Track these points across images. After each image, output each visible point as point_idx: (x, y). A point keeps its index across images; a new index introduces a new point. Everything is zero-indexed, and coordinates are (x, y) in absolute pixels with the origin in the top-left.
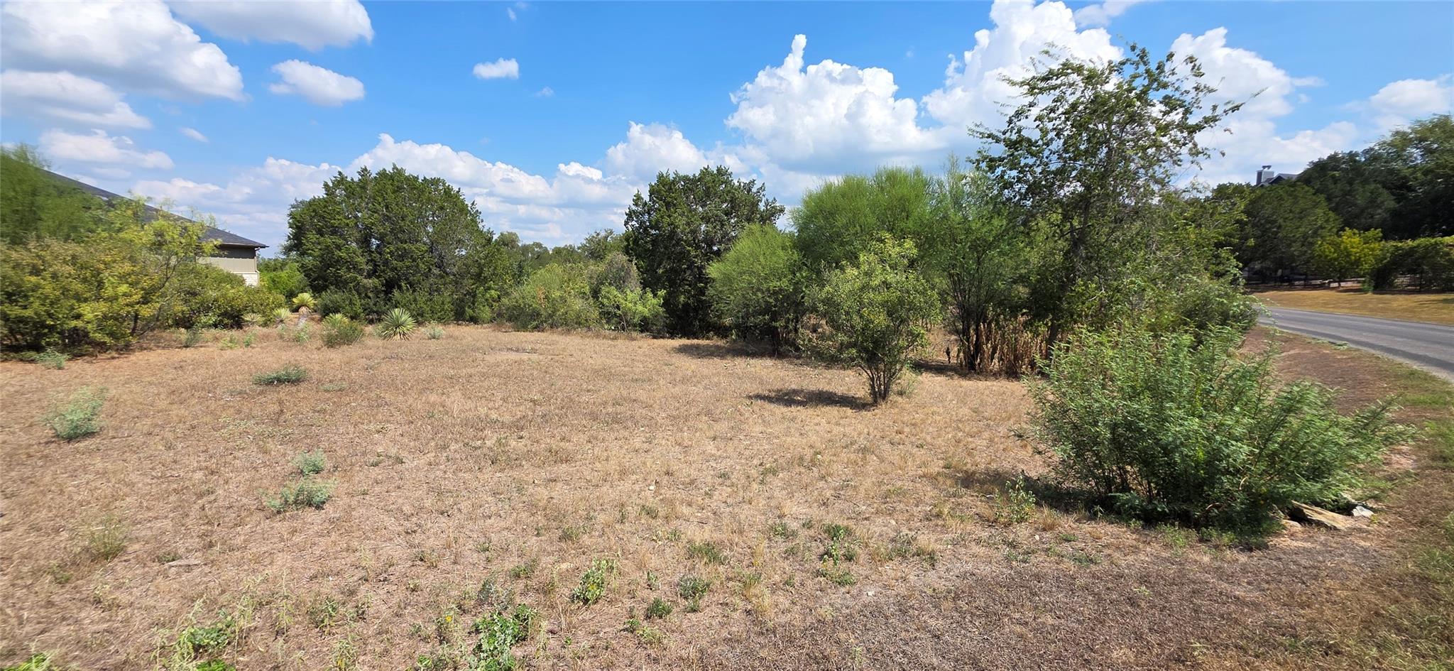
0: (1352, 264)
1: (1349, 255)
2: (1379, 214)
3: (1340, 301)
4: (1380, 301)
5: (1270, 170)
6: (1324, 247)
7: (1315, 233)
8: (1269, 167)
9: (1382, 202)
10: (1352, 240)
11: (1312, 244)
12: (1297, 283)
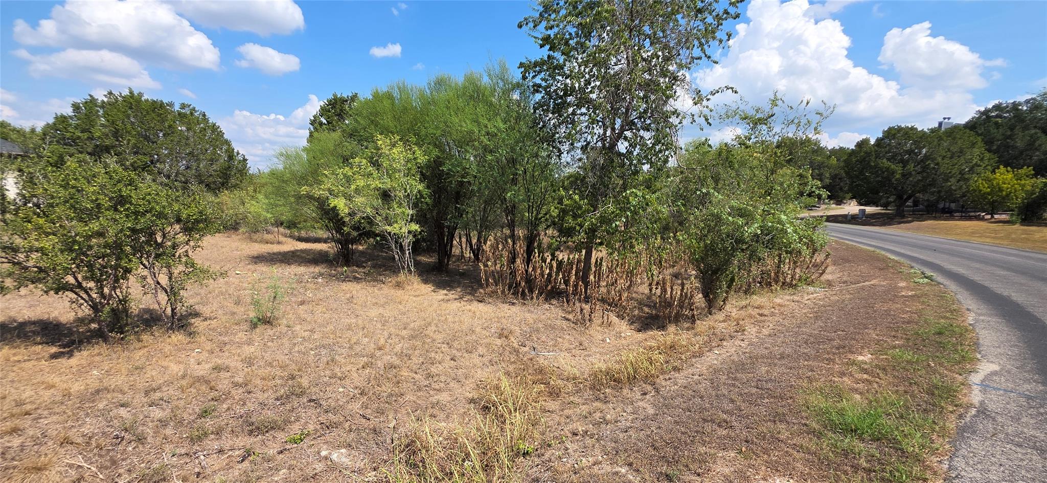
0: (1004, 198)
1: (1001, 190)
2: (1037, 156)
3: (988, 231)
4: (1025, 232)
5: (950, 121)
6: (979, 183)
7: (972, 170)
8: (949, 119)
9: (1040, 145)
10: (1004, 177)
11: (968, 180)
12: (955, 214)
